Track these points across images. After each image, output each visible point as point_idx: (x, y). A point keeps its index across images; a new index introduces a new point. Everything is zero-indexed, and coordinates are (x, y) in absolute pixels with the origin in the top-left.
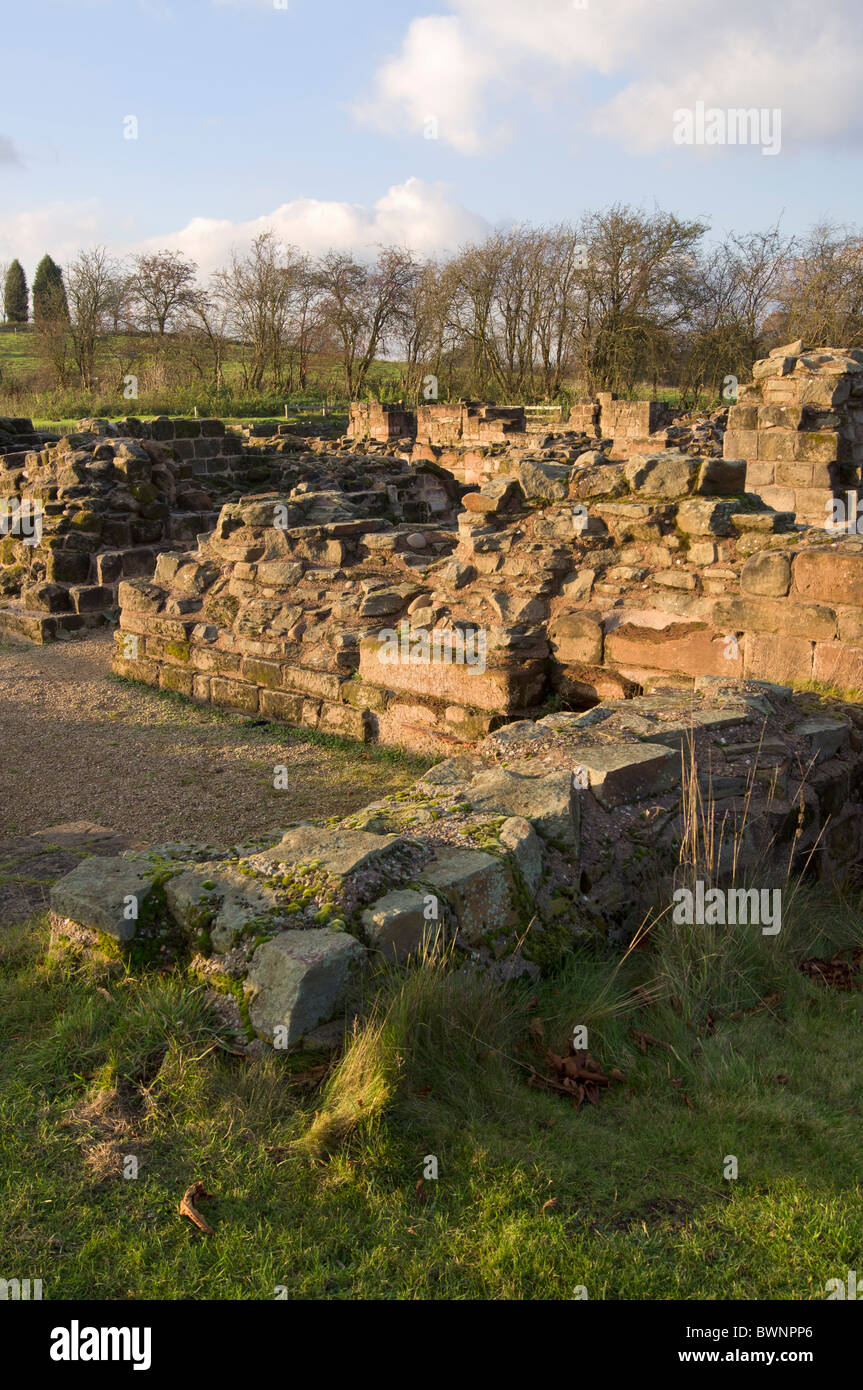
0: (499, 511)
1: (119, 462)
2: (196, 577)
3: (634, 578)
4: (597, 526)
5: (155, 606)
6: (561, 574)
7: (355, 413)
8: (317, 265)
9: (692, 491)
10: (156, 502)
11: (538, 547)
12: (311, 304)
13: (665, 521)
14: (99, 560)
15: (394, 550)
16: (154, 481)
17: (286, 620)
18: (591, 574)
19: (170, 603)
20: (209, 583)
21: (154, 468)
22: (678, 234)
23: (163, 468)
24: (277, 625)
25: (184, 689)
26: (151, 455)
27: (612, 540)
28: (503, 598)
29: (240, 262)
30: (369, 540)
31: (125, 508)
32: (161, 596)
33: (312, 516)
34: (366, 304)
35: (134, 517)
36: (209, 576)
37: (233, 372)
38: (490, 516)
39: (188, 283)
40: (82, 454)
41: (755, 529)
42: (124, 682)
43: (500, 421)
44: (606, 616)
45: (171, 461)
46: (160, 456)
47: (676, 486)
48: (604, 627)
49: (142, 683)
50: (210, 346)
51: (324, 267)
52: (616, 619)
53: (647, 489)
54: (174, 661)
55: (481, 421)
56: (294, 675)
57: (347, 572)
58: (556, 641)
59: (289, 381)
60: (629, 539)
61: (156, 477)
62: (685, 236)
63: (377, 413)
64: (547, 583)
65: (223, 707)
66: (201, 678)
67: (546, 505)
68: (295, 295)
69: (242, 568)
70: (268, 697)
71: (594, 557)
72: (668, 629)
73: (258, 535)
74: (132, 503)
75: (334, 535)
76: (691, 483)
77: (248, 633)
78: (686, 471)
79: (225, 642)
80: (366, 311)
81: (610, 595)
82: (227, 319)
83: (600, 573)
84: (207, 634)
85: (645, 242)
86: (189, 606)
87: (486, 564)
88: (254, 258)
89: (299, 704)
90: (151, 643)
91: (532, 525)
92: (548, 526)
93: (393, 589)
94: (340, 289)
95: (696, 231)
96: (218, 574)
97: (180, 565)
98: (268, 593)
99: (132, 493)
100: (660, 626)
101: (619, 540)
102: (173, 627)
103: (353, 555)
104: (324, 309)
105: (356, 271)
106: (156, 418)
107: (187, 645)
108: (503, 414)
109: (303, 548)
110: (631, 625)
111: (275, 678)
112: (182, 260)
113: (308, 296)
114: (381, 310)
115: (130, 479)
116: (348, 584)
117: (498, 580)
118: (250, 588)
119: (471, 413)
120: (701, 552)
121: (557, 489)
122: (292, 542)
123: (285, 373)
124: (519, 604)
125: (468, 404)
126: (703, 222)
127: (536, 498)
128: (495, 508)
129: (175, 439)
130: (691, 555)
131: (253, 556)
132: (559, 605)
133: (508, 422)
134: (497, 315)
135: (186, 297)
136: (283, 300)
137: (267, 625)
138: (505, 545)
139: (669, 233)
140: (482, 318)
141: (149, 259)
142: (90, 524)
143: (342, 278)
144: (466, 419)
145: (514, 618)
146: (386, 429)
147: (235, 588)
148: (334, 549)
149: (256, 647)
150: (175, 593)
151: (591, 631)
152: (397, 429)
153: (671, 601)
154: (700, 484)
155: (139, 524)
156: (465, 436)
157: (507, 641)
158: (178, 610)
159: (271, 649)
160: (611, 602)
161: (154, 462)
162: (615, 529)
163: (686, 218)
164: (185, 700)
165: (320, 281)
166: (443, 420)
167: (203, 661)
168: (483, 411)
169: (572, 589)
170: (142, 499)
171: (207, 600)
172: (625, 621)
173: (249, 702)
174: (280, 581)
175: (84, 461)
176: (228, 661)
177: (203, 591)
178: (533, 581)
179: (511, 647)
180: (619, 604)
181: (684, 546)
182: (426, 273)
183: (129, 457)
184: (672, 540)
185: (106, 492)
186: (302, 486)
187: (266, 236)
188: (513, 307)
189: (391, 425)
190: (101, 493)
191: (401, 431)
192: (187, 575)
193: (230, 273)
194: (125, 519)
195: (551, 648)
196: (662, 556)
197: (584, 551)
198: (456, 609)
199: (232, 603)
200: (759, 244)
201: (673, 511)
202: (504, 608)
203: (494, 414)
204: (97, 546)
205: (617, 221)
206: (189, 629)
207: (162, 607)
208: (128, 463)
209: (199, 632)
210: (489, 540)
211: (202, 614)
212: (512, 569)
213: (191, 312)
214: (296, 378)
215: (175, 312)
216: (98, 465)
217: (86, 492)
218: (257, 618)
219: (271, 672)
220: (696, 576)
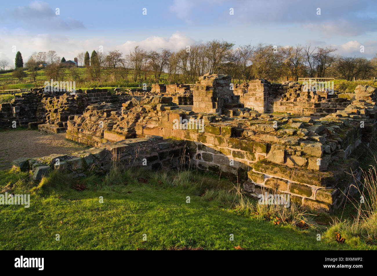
0: (128, 106)
1: (75, 98)
2: (81, 120)
3: (149, 119)
4: (144, 109)
5: (73, 125)
6: (137, 118)
7: (153, 86)
8: (149, 53)
9: (159, 102)
10: (82, 106)
11: (134, 113)
12: (147, 62)
13: (154, 108)
14: (69, 117)
15: (116, 114)
16: (82, 102)
17: (94, 128)
18: (143, 118)
19: (76, 124)
20: (83, 121)
21: (82, 99)
22: (228, 46)
23: (84, 99)
24: (93, 128)
25: (77, 141)
26: (82, 96)
27: (147, 112)
28: (128, 122)
29: (132, 52)
30: (112, 112)
31: (75, 107)
32: (74, 123)
33: (103, 108)
34: (159, 62)
35: (77, 109)
36: (83, 120)
37: (130, 77)
38: (126, 108)
39: (120, 57)
40: (68, 96)
41: (168, 109)
42: (67, 140)
43: (184, 88)
44: (144, 125)
45: (87, 98)
46: (84, 96)
47: (157, 102)
48: (143, 128)
49: (70, 140)
50: (125, 71)
51: (150, 54)
52: (146, 126)
53: (152, 102)
54: (76, 136)
55: (180, 88)
56: (94, 138)
57: (107, 118)
58: (136, 130)
59: (143, 79)
60: (149, 111)
61: (83, 100)
62: (229, 46)
63: (158, 86)
64: (135, 120)
65: (82, 144)
66: (79, 139)
67: (136, 105)
68: (144, 60)
69: (89, 118)
70: (90, 142)
71: (143, 115)
72: (153, 128)
73: (92, 112)
74: (77, 106)
75: (105, 112)
76: (159, 101)
77: (88, 130)
78: (159, 99)
79: (84, 132)
80: (159, 63)
81: (145, 122)
82: (129, 64)
83: (144, 118)
84: (81, 130)
85: (221, 47)
86: (79, 125)
87: (125, 116)
88: (135, 52)
89: (94, 143)
90: (72, 132)
91: (133, 109)
92: (136, 109)
93: (113, 122)
94: (154, 59)
95: (231, 45)
96: (85, 119)
97: (79, 117)
98: (92, 122)
99: (77, 104)
100: (152, 127)
101: (148, 112)
102: (76, 129)
103: (109, 115)
104: (150, 63)
105: (157, 54)
106: (93, 88)
107: (78, 132)
108: (185, 86)
109: (100, 114)
110: (148, 127)
111: (91, 138)
112: (119, 52)
113: (146, 60)
114: (163, 63)
115: (77, 101)
116: (107, 121)
117: (127, 119)
118: (90, 121)
119: (178, 86)
120: (160, 113)
121: (138, 102)
122: (98, 113)
123: (142, 77)
124: (130, 123)
125: (177, 84)
126: (233, 43)
127: (135, 104)
128: (127, 106)
129: (96, 93)
130: (158, 114)
131: (91, 116)
132: (137, 123)
133: (186, 88)
134: (188, 64)
135: (120, 60)
136: (141, 61)
137: (91, 128)
138: (129, 113)
139: (226, 45)
140: (185, 65)
141: (112, 52)
142: (68, 110)
143: (154, 56)
144: (177, 88)
145: (129, 126)
146: (160, 90)
147: (87, 122)
148: (105, 114)
149: (89, 133)
150: (77, 123)
151: (141, 128)
152: (162, 90)
153: (154, 123)
154: (161, 101)
155: (78, 110)
156: (176, 91)
157: (127, 130)
158: (77, 126)
159: (91, 133)
160: (145, 123)
161: (82, 98)
162: (147, 110)
163: (229, 42)
164: (77, 143)
165: (149, 57)
166: (172, 88)
167: (80, 135)
168: (180, 86)
169: (139, 121)
170: (79, 105)
171: (83, 124)
172: (147, 126)
173: (87, 143)
174: (95, 120)
175: (68, 98)
176: (84, 135)
177: (82, 122)
178: (133, 119)
179: (128, 131)
180: (146, 123)
181: (157, 112)
182: (172, 55)
183: (77, 97)
184: (155, 112)
185: (72, 104)
186: (104, 102)
187: (137, 47)
188: (192, 62)
189: (161, 89)
190: (71, 104)
191: (163, 90)
192: (80, 119)
193: (129, 55)
194: (75, 109)
195: (135, 132)
196: (154, 115)
197: (142, 114)
198: (120, 125)
199: (87, 124)
200: (246, 48)
201: (156, 106)
202: (128, 124)
203: (183, 86)
204: (69, 114)
205: (214, 43)
206: (78, 129)
207: (74, 125)
208: (77, 98)
209: (80, 130)
210: (126, 112)
211: (81, 127)
212: (129, 117)
213: (121, 64)
214: (144, 79)
215: (117, 64)
216: (71, 98)
217: (68, 104)
218: (90, 127)
219: (90, 137)
220: (158, 118)
